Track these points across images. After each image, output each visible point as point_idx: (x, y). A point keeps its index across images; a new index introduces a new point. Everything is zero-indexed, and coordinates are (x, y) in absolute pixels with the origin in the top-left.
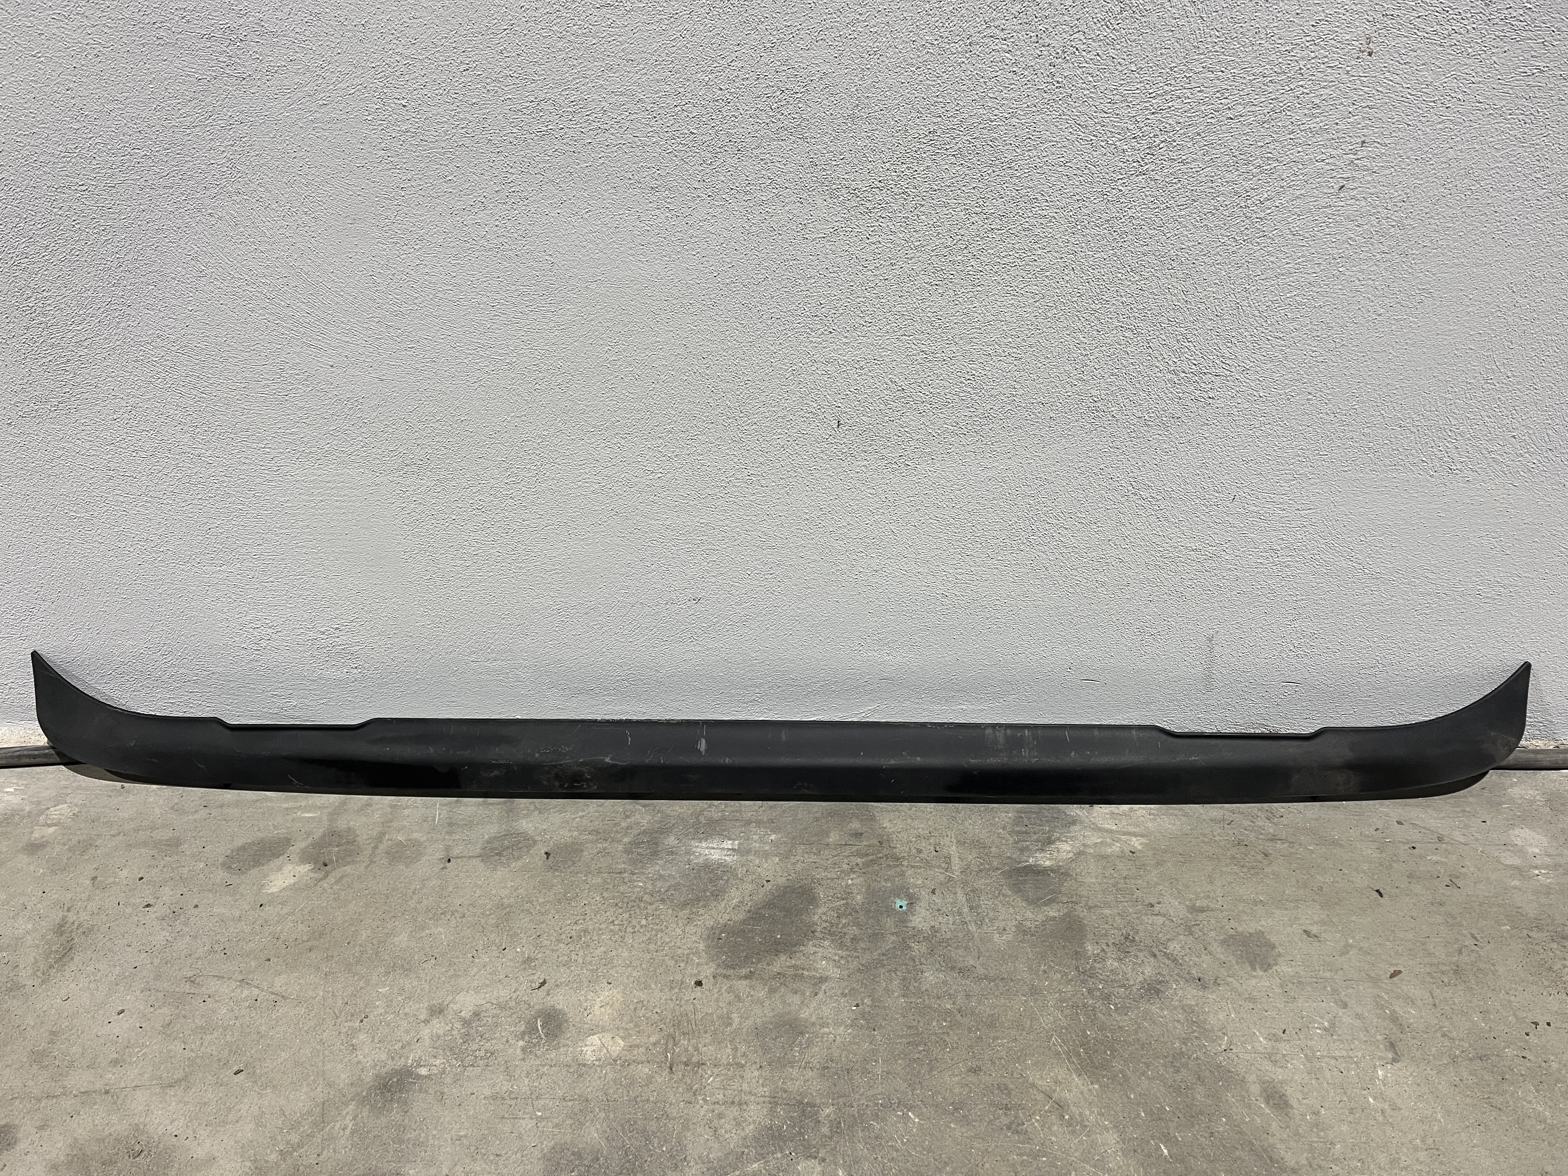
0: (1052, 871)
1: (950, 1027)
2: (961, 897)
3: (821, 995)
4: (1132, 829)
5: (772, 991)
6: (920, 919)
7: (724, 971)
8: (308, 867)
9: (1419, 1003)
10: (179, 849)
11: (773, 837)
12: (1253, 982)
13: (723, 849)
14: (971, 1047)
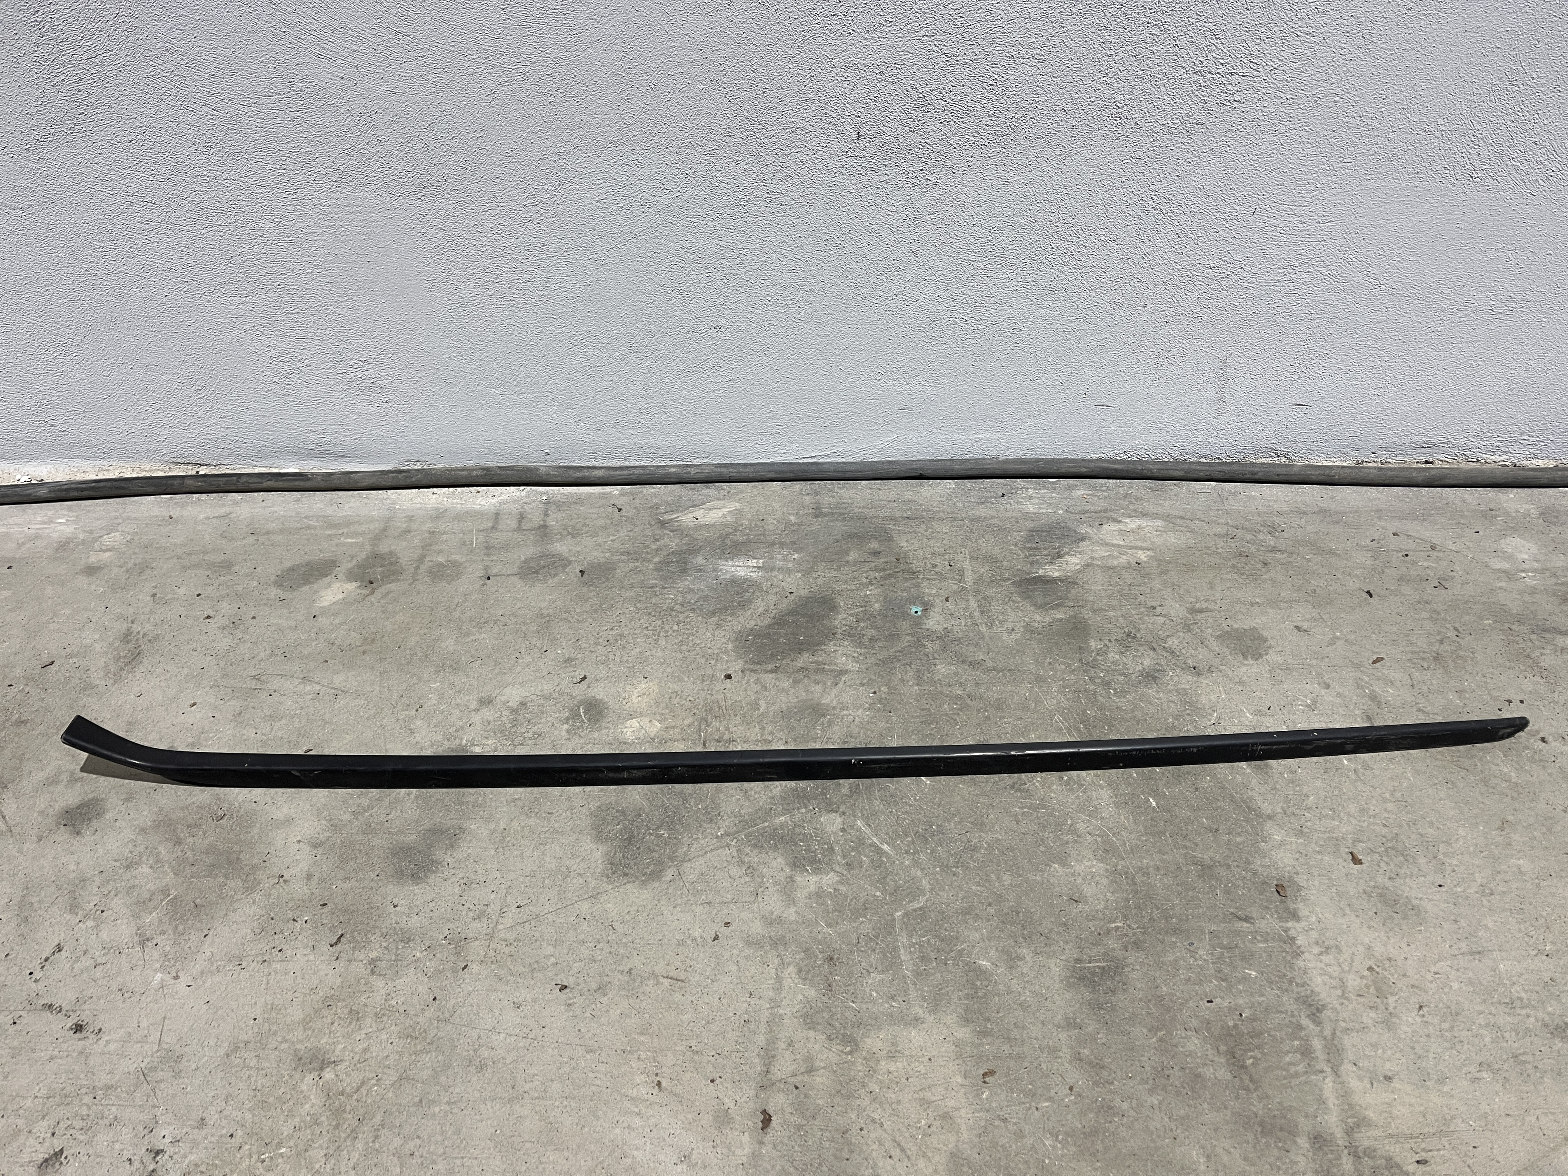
0: (1060, 580)
1: (960, 710)
2: (973, 604)
3: (841, 685)
4: (1139, 544)
5: (796, 682)
6: (934, 622)
7: (752, 667)
8: (355, 585)
9: (1398, 684)
10: (232, 570)
11: (796, 556)
12: (1244, 669)
13: (748, 567)
14: (979, 724)
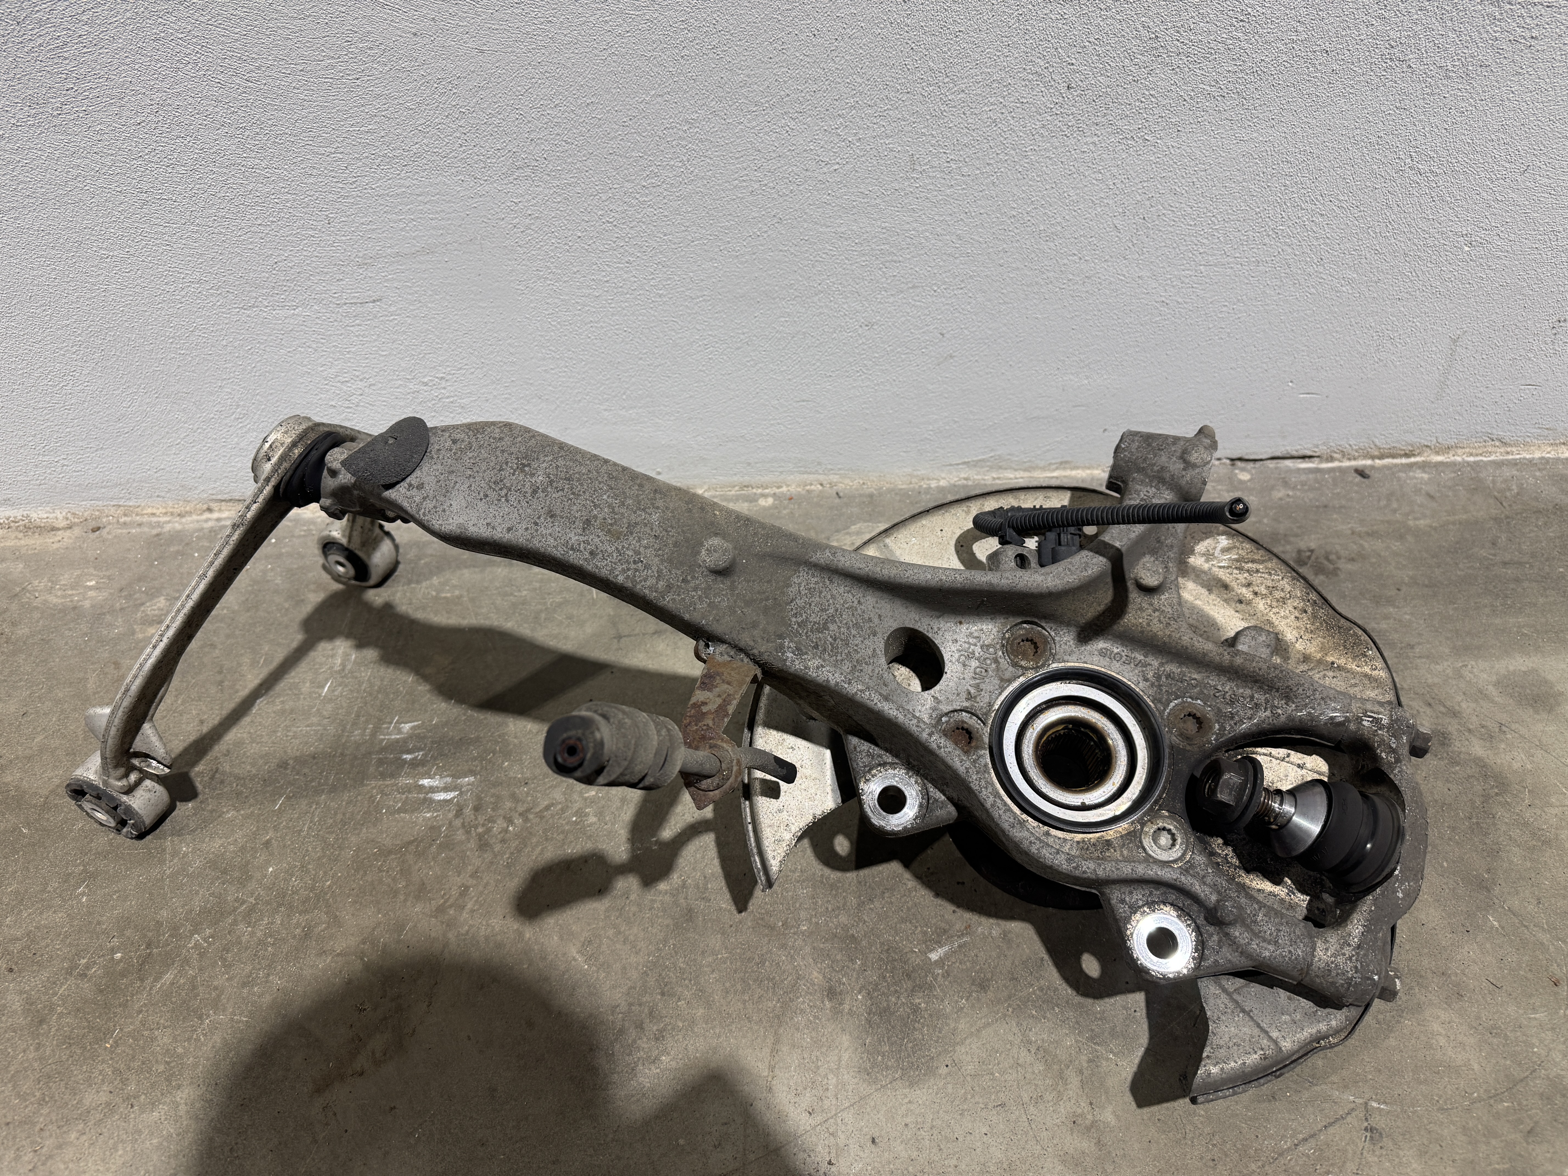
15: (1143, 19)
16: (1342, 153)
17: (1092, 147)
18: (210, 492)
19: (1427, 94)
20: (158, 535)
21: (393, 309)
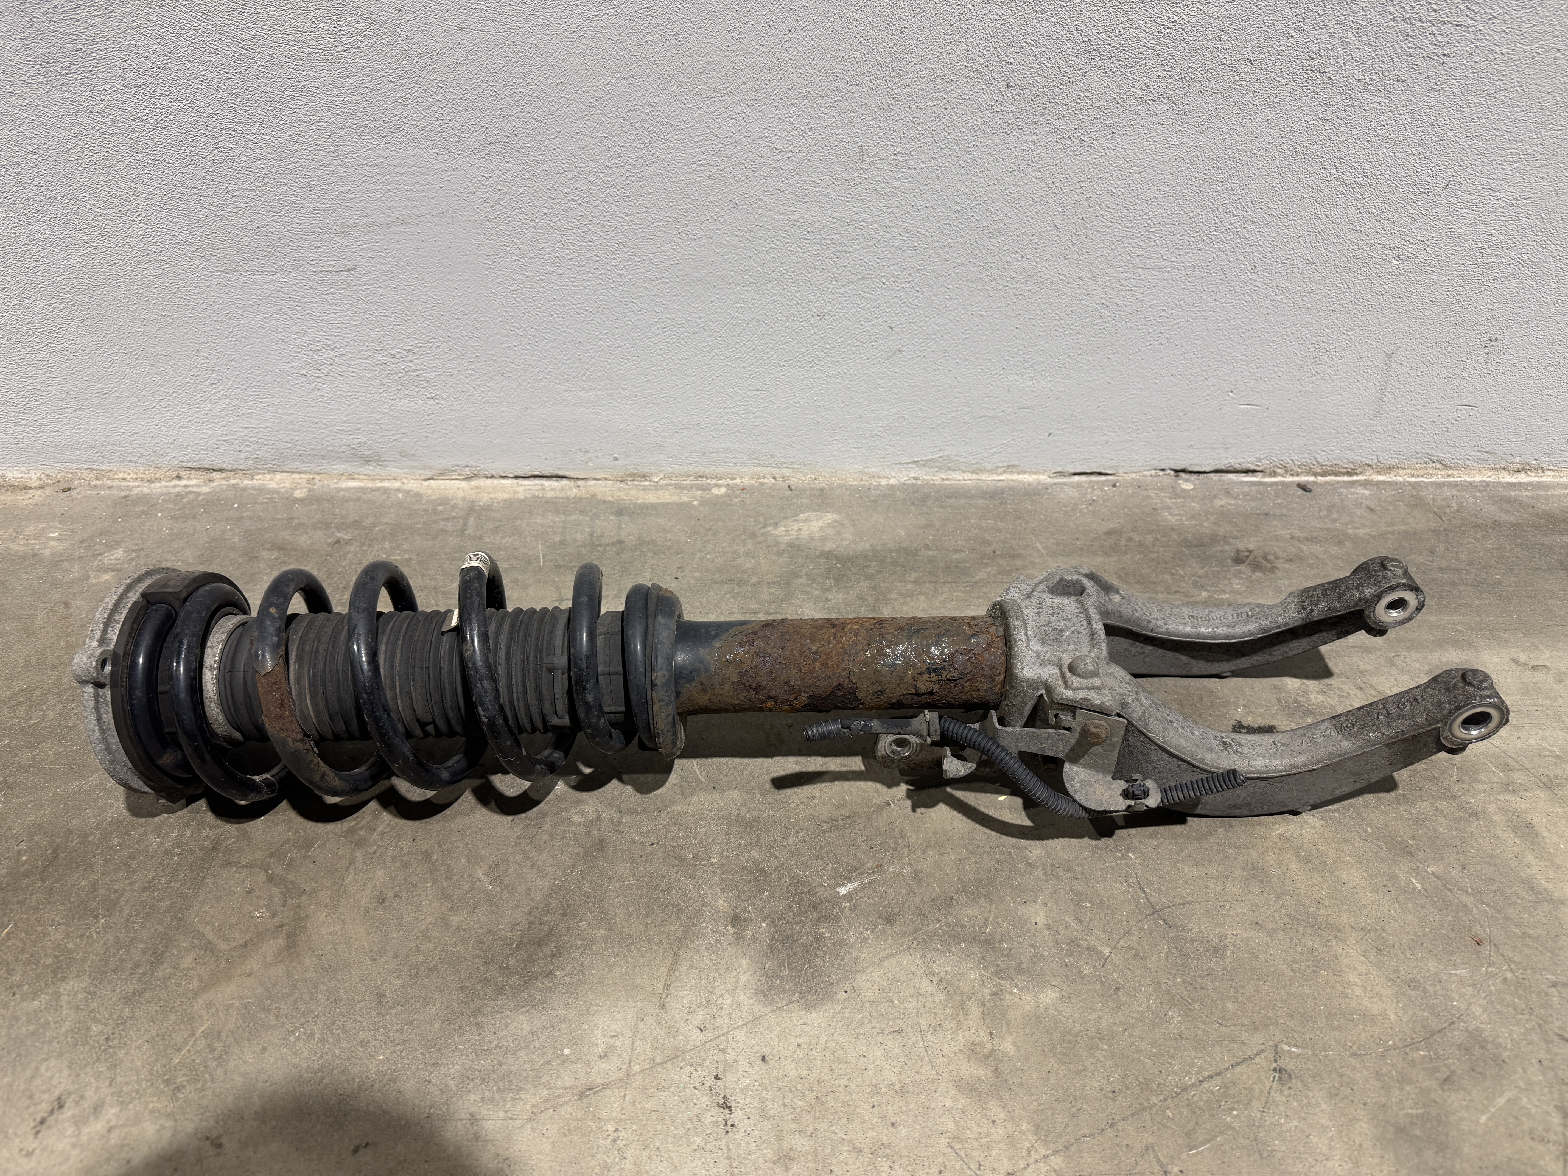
15: (1076, 23)
16: (1270, 161)
17: (1031, 145)
18: (180, 459)
19: (1348, 106)
20: (125, 497)
21: (366, 278)
